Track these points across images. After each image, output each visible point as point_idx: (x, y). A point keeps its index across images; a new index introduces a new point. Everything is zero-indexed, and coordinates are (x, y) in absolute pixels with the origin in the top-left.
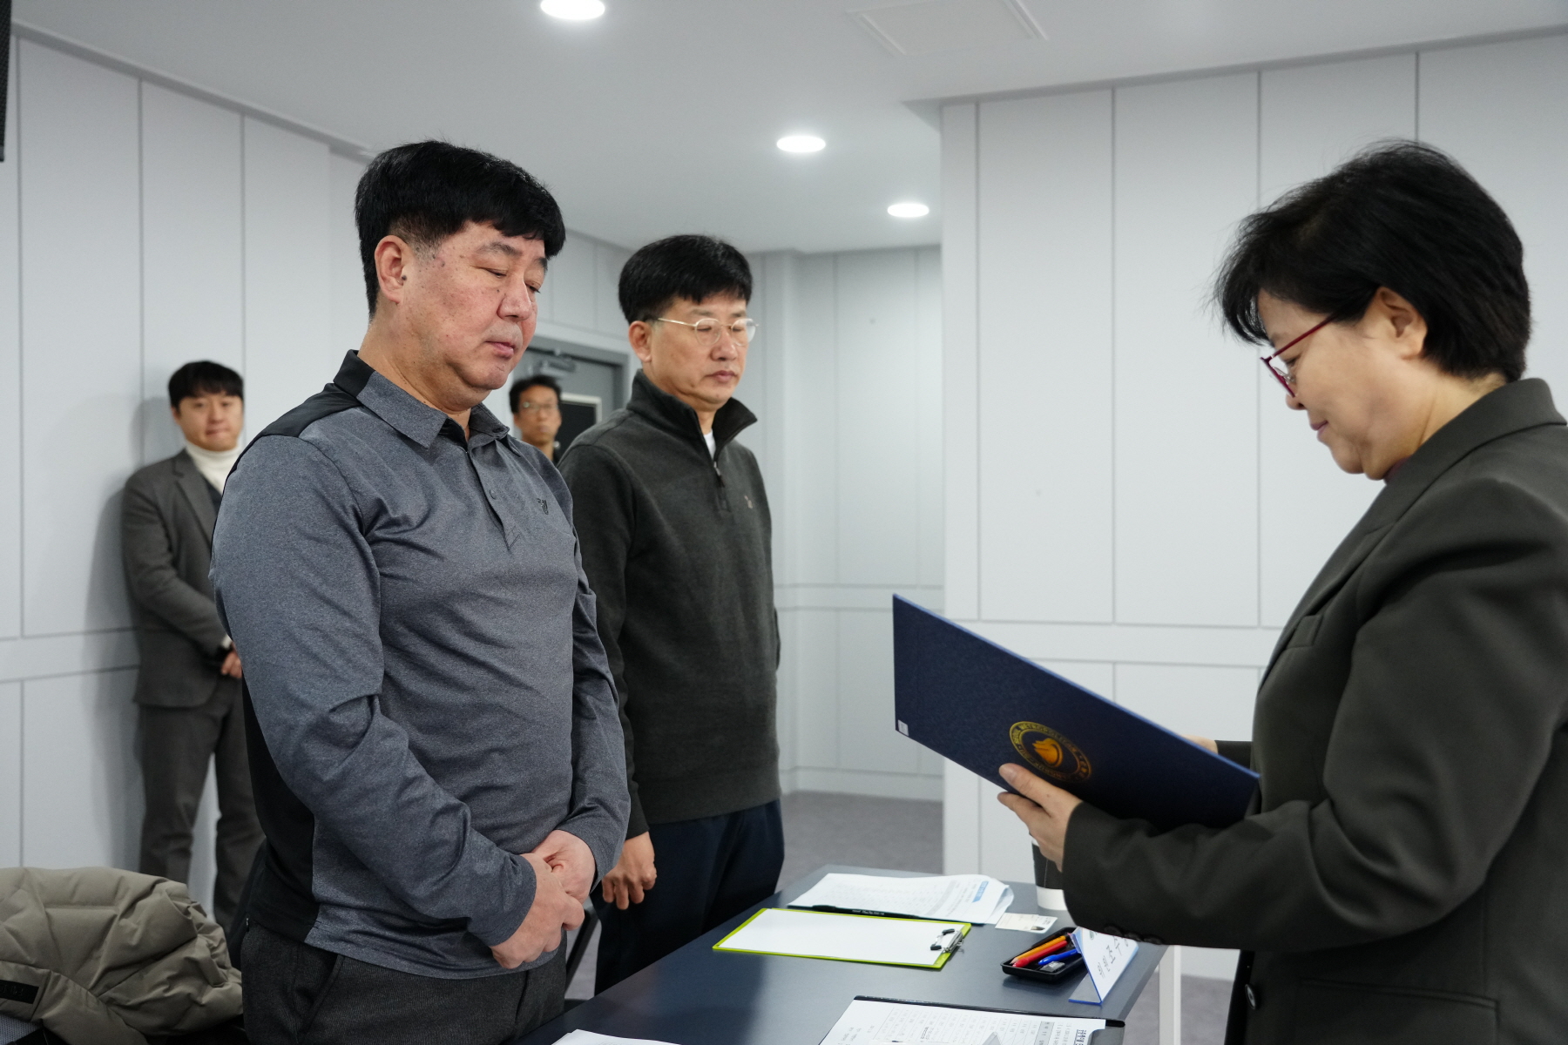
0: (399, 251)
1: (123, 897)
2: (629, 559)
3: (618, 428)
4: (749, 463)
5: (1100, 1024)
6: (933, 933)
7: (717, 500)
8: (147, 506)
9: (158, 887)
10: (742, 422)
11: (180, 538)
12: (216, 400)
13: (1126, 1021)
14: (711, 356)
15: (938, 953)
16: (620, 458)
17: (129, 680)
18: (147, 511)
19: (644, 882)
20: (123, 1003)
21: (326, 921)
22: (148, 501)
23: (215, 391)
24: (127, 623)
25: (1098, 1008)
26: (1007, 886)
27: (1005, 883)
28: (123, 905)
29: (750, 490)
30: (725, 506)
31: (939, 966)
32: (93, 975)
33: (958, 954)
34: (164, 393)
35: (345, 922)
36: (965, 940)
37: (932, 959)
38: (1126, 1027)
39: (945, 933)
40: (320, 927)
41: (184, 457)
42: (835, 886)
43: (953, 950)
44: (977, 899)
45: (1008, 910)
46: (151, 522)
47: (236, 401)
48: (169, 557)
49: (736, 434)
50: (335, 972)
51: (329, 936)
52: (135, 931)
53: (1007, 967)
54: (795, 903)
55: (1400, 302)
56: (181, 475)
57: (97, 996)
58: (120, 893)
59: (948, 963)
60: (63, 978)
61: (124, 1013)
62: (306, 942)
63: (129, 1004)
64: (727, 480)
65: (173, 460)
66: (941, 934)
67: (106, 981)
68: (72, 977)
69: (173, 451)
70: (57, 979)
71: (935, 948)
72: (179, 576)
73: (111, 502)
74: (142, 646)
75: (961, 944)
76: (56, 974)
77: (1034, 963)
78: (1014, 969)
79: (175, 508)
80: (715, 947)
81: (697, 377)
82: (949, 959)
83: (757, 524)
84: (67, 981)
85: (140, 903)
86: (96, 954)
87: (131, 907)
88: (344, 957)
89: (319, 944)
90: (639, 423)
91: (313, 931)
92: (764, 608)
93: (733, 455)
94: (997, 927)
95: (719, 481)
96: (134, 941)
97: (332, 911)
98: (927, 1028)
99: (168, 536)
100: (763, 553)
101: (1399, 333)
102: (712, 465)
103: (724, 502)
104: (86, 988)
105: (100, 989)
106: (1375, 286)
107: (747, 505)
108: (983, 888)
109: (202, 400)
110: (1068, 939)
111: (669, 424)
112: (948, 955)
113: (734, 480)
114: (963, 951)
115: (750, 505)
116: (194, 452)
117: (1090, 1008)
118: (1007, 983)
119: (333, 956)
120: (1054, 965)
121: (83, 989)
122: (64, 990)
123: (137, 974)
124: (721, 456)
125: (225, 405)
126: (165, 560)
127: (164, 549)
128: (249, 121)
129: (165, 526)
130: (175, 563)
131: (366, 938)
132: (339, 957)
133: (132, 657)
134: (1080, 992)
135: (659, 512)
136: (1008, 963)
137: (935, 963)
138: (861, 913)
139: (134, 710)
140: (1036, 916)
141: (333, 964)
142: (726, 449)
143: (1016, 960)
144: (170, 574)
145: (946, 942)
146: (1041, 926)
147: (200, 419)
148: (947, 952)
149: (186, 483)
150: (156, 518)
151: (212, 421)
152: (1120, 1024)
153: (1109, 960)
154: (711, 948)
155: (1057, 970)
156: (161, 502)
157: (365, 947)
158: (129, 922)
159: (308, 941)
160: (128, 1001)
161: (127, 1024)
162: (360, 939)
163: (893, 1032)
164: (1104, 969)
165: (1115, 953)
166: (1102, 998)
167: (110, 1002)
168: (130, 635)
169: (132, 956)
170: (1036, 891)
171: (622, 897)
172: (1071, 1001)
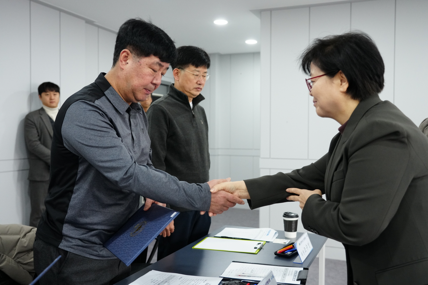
0: (128, 54)
1: (22, 233)
2: (168, 138)
3: (165, 100)
4: (202, 111)
5: (302, 269)
6: (255, 244)
7: (193, 121)
8: (31, 123)
9: (33, 230)
10: (200, 99)
11: (41, 133)
12: (52, 93)
13: (309, 268)
14: (197, 83)
15: (256, 249)
16: (165, 109)
17: (27, 173)
18: (31, 124)
19: (171, 230)
20: (22, 263)
21: (65, 241)
22: (32, 122)
23: (52, 91)
24: (26, 157)
25: (301, 265)
26: (276, 231)
27: (276, 230)
28: (22, 235)
29: (202, 119)
30: (195, 123)
31: (256, 253)
32: (14, 254)
33: (262, 250)
34: (37, 91)
35: (71, 242)
36: (264, 246)
37: (254, 251)
38: (309, 270)
39: (258, 244)
40: (63, 243)
41: (42, 109)
42: (227, 231)
43: (261, 249)
44: (268, 235)
45: (277, 238)
46: (33, 128)
47: (58, 93)
48: (38, 138)
49: (199, 103)
50: (67, 256)
51: (66, 246)
52: (26, 242)
53: (276, 253)
54: (216, 236)
55: (344, 76)
56: (42, 115)
57: (15, 261)
58: (21, 232)
59: (259, 252)
60: (5, 255)
61: (22, 265)
62: (59, 247)
63: (24, 263)
64: (196, 116)
65: (39, 110)
66: (257, 244)
67: (18, 256)
68: (8, 255)
69: (39, 108)
70: (3, 256)
71: (255, 248)
72: (41, 143)
73: (21, 122)
74: (30, 163)
75: (263, 247)
76: (3, 254)
77: (283, 252)
78: (278, 254)
79: (40, 124)
80: (193, 248)
81: (192, 88)
82: (259, 251)
83: (204, 128)
84: (6, 256)
85: (27, 234)
86: (14, 249)
87: (25, 235)
88: (70, 252)
89: (63, 248)
90: (171, 99)
91: (61, 244)
92: (206, 152)
93: (198, 109)
94: (273, 242)
95: (193, 116)
96: (26, 245)
97: (68, 238)
98: (252, 270)
99: (38, 132)
100: (206, 137)
101: (341, 85)
102: (192, 111)
103: (195, 122)
104: (11, 258)
105: (15, 259)
106: (339, 70)
107: (201, 123)
108: (269, 232)
109: (48, 93)
110: (293, 246)
111: (180, 99)
112: (259, 250)
113: (198, 116)
114: (263, 249)
115: (202, 123)
116: (45, 108)
117: (299, 265)
118: (276, 258)
119: (67, 252)
120: (289, 253)
121: (11, 259)
122: (5, 259)
123: (27, 255)
124: (194, 109)
125: (55, 95)
126: (37, 139)
127: (37, 135)
128: (62, 13)
129: (37, 129)
130: (40, 140)
131: (77, 247)
132: (69, 252)
133: (28, 167)
134: (296, 260)
135: (176, 124)
136: (276, 252)
137: (255, 252)
138: (235, 238)
139: (28, 182)
140: (284, 240)
141: (67, 254)
142: (196, 107)
143: (278, 251)
144: (39, 143)
145: (259, 246)
146: (286, 242)
147: (47, 99)
148: (259, 249)
149: (43, 117)
150: (34, 127)
151: (51, 99)
152: (307, 269)
153: (305, 251)
154: (192, 248)
155: (290, 254)
156: (36, 122)
157: (77, 250)
158: (24, 240)
159: (60, 247)
160: (24, 262)
161: (23, 269)
162: (76, 247)
163: (243, 271)
164: (303, 254)
165: (306, 249)
166: (303, 262)
167: (19, 262)
168: (27, 161)
169: (25, 249)
170: (284, 233)
171: (164, 234)
172: (294, 263)
